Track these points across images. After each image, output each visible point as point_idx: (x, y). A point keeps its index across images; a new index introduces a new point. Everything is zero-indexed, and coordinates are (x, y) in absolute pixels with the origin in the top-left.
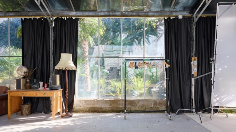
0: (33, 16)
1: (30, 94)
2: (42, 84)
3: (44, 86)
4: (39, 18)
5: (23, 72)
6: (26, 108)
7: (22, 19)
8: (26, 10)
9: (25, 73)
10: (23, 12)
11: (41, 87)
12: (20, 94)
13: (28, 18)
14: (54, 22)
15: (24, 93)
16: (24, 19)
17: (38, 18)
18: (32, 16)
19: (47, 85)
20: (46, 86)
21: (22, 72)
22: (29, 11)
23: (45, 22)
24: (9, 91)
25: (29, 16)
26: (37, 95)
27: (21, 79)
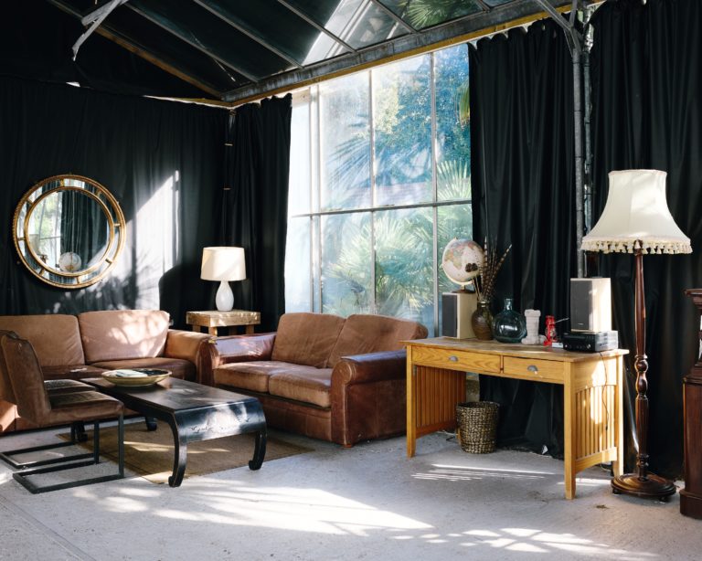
0: (509, 21)
1: (477, 363)
2: (537, 320)
3: (542, 330)
4: (530, 24)
5: (464, 265)
6: (474, 419)
7: (470, 46)
8: (480, 7)
9: (470, 268)
10: (472, 17)
11: (532, 336)
12: (445, 359)
13: (490, 36)
14: (591, 29)
15: (458, 354)
16: (479, 43)
17: (526, 26)
18: (507, 24)
19: (557, 326)
20: (552, 332)
21: (461, 265)
22: (491, 8)
23: (555, 35)
24: (409, 344)
25: (493, 25)
26: (502, 369)
27: (459, 295)
